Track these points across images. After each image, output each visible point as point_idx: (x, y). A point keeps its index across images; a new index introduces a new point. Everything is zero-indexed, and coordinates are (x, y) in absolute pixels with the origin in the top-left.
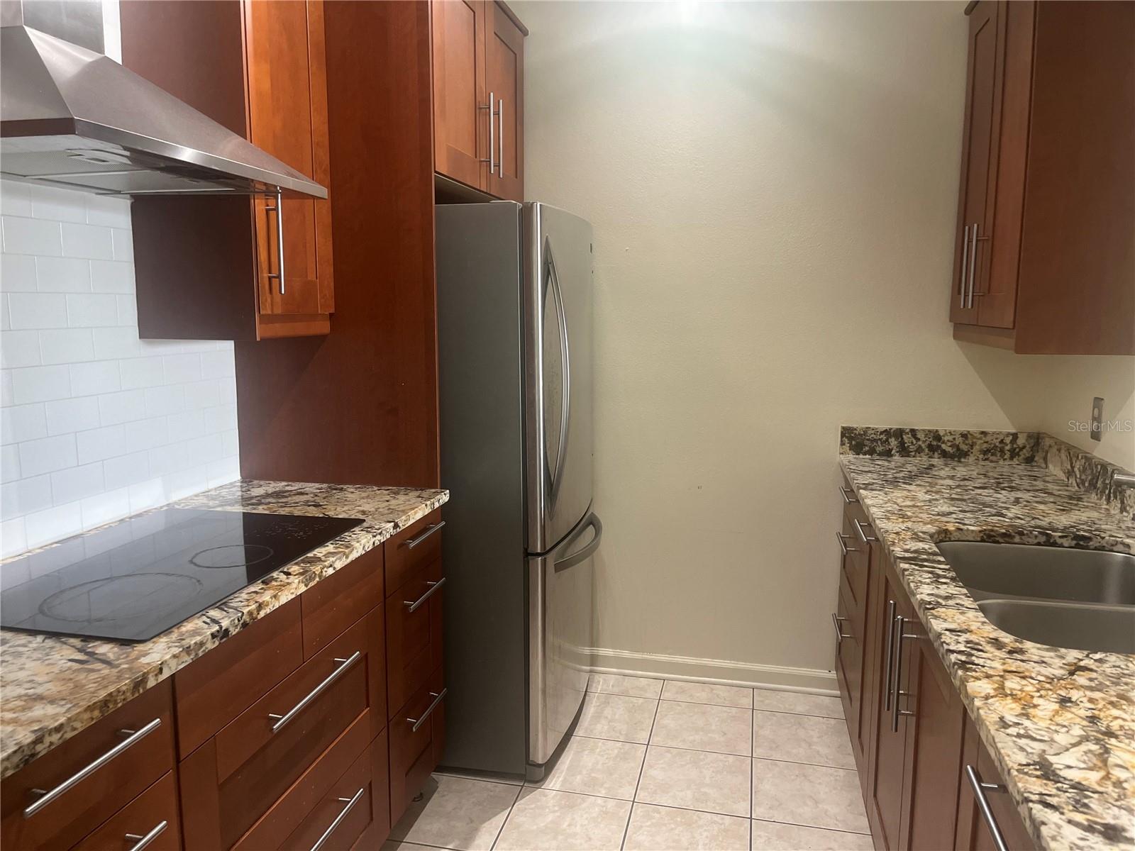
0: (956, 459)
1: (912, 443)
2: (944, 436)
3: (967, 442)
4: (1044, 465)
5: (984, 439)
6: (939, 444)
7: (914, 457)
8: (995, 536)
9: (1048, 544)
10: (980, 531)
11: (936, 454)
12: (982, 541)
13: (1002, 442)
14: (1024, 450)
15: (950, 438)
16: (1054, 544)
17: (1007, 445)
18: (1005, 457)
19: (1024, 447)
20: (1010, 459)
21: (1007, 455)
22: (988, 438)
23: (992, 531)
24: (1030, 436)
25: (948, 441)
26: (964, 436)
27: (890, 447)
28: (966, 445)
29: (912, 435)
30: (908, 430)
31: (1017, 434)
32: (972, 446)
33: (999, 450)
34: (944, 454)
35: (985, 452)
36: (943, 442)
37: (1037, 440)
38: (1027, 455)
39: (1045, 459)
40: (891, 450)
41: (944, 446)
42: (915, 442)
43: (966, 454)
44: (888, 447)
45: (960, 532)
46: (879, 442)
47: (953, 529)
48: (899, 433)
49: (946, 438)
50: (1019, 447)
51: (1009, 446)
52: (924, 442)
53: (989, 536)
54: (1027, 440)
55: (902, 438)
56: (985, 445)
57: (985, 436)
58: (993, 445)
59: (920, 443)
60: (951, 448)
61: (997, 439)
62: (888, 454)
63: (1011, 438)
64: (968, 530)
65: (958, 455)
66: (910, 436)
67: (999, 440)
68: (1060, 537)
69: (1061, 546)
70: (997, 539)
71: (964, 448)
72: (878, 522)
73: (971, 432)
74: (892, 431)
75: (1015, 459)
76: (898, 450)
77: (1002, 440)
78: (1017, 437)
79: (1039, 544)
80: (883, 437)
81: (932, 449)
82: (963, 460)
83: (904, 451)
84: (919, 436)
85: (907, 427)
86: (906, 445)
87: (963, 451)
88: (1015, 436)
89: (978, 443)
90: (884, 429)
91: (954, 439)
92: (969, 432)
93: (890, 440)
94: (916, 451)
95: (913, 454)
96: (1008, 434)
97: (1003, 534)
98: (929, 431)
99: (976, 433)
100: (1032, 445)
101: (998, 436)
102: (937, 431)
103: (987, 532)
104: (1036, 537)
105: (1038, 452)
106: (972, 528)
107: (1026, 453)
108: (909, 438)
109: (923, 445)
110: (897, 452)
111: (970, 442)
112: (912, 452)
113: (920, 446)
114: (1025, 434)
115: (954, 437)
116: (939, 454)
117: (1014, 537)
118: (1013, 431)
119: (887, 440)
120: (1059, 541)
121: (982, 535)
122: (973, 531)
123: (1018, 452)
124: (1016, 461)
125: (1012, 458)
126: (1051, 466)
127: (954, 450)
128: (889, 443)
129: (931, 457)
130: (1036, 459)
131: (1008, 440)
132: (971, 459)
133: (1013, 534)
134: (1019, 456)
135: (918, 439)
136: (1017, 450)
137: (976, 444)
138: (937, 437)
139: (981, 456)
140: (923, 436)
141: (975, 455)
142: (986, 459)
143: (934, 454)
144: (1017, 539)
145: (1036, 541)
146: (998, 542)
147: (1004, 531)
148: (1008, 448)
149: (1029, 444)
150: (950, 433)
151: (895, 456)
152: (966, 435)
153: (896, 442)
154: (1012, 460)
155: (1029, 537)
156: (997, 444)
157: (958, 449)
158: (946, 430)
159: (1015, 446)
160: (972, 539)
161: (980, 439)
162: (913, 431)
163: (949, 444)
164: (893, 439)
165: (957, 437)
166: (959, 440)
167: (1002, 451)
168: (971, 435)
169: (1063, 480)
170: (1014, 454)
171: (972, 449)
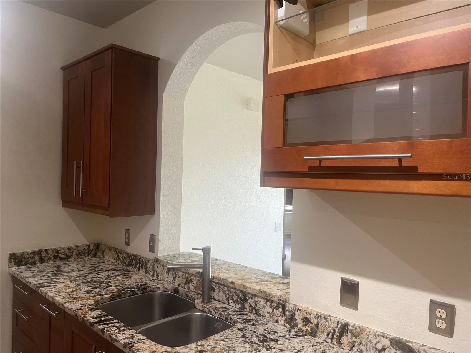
0: (66, 260)
1: (46, 256)
2: (60, 250)
3: (70, 251)
4: (102, 257)
5: (77, 249)
6: (59, 254)
7: (47, 262)
8: (115, 297)
9: (133, 295)
10: (110, 297)
11: (57, 259)
12: (110, 301)
13: (84, 249)
14: (93, 251)
15: (63, 251)
16: (136, 294)
17: (86, 250)
18: (86, 255)
19: (93, 250)
20: (88, 256)
21: (87, 254)
22: (79, 248)
23: (114, 295)
24: (95, 245)
25: (62, 252)
26: (69, 249)
27: (35, 260)
28: (70, 253)
29: (46, 252)
30: (44, 250)
31: (90, 245)
32: (72, 253)
33: (83, 253)
34: (61, 259)
35: (78, 255)
36: (60, 253)
37: (98, 246)
38: (94, 253)
39: (103, 254)
40: (35, 261)
41: (60, 255)
42: (47, 255)
43: (70, 257)
44: (34, 260)
45: (102, 299)
46: (30, 259)
47: (99, 299)
48: (39, 252)
49: (61, 252)
50: (91, 250)
51: (87, 250)
52: (51, 255)
53: (113, 298)
54: (93, 247)
55: (41, 255)
56: (78, 252)
57: (78, 248)
58: (81, 251)
59: (49, 255)
60: (63, 255)
61: (82, 248)
62: (34, 263)
63: (88, 247)
64: (105, 297)
65: (66, 258)
66: (45, 253)
67: (83, 248)
68: (137, 291)
69: (138, 294)
70: (116, 298)
71: (69, 254)
72: (66, 305)
73: (72, 247)
74: (36, 252)
75: (90, 256)
76: (39, 260)
77: (84, 248)
78: (90, 246)
79: (130, 296)
80: (32, 256)
81: (55, 257)
82: (69, 260)
83: (42, 261)
84: (49, 252)
85: (43, 248)
86: (43, 258)
87: (69, 256)
88: (89, 246)
89: (75, 251)
90: (32, 251)
91: (65, 251)
92: (71, 247)
93: (35, 257)
94: (48, 260)
95: (46, 261)
96: (87, 245)
97: (118, 295)
98: (54, 249)
99: (74, 247)
100: (96, 248)
101: (83, 247)
102: (57, 249)
103: (112, 297)
104: (129, 293)
105: (98, 251)
106: (106, 296)
107: (93, 252)
108: (45, 254)
109: (51, 256)
110: (39, 262)
111: (72, 252)
112: (46, 260)
113: (50, 257)
114: (93, 245)
115: (64, 250)
116: (59, 259)
117: (122, 295)
118: (88, 244)
119: (34, 257)
120: (137, 292)
121: (110, 298)
122: (107, 297)
123: (91, 252)
124: (90, 257)
125: (88, 255)
126: (106, 257)
127: (65, 256)
128: (34, 258)
129: (55, 261)
130: (98, 254)
131: (87, 248)
132: (72, 259)
133: (121, 294)
134: (91, 254)
135: (48, 254)
136: (90, 252)
137: (74, 251)
138: (57, 251)
139: (76, 257)
140: (51, 252)
141: (74, 257)
142: (79, 258)
143: (56, 259)
144: (123, 296)
145: (129, 295)
146: (116, 299)
147: (118, 294)
148: (87, 251)
149: (95, 248)
150: (63, 249)
151: (38, 263)
152: (70, 248)
153: (38, 257)
154: (89, 256)
155: (127, 294)
156: (83, 250)
157: (67, 255)
158: (61, 248)
159: (89, 250)
160: (107, 301)
161: (76, 249)
162: (46, 251)
163: (63, 254)
164: (37, 256)
165: (66, 250)
166: (67, 251)
167: (84, 253)
168: (72, 248)
169: (114, 262)
170: (89, 253)
171: (72, 254)
